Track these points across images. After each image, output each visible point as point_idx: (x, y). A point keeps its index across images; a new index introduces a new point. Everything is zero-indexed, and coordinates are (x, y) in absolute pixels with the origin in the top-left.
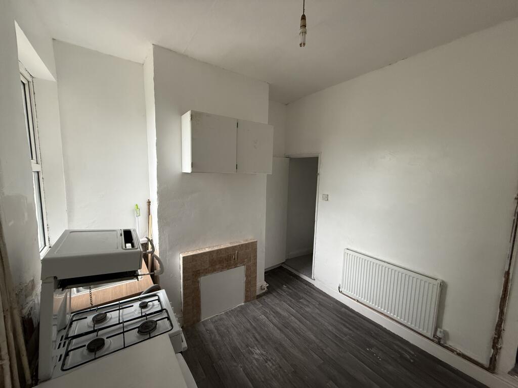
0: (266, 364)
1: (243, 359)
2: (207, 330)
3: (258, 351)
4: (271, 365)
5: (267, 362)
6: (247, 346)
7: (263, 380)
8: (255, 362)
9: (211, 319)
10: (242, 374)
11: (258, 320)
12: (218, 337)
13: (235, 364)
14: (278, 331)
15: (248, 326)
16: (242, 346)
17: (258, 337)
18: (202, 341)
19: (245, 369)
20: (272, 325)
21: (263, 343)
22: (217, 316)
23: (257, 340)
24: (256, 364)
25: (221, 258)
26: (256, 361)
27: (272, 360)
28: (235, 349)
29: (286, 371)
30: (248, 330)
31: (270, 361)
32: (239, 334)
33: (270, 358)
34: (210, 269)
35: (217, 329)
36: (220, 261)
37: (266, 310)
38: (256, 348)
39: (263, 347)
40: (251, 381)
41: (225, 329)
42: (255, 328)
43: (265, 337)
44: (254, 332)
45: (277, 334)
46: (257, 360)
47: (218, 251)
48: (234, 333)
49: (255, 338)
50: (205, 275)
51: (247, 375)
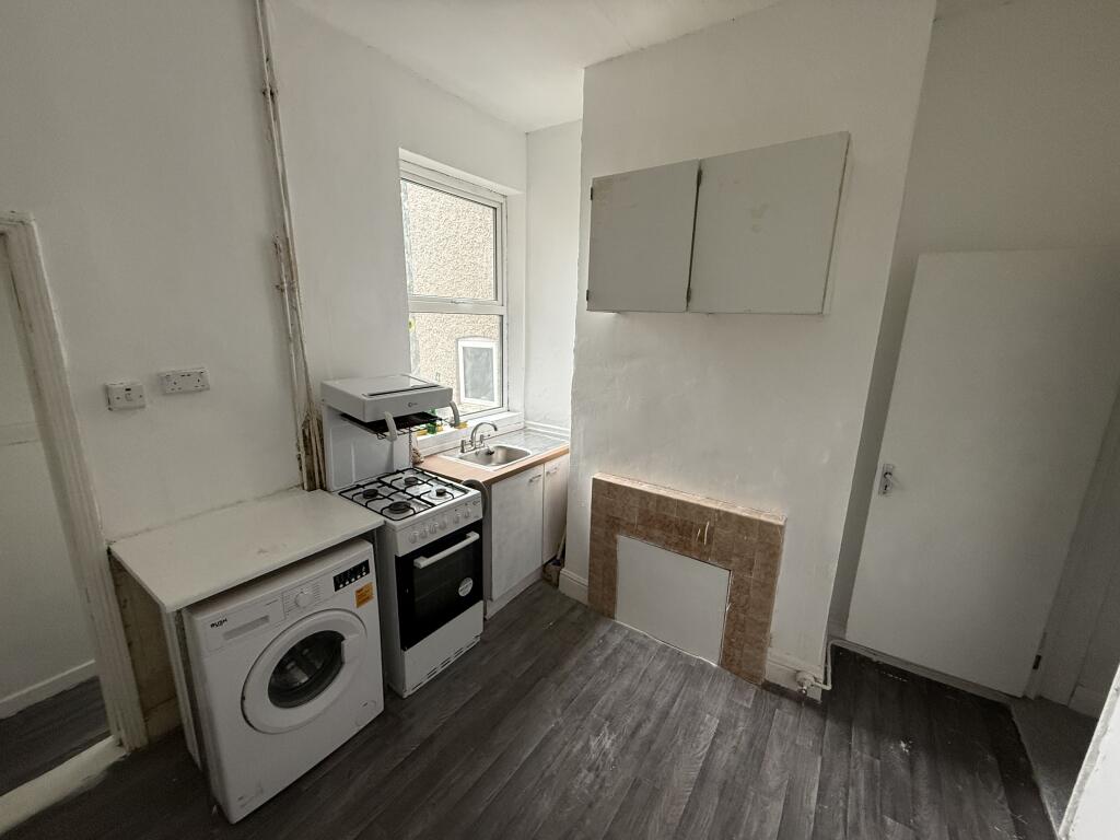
0: (585, 771)
1: (575, 721)
2: (603, 638)
3: (607, 743)
4: (588, 781)
5: (589, 770)
6: (609, 718)
7: (547, 774)
8: (579, 746)
9: (631, 631)
10: (546, 730)
11: (694, 714)
12: (598, 661)
13: (559, 711)
14: (694, 775)
15: (661, 701)
16: (603, 708)
17: (644, 731)
18: (578, 642)
19: (555, 732)
20: (702, 752)
21: (635, 746)
22: (645, 636)
23: (634, 734)
24: (575, 750)
25: (665, 517)
26: (583, 747)
27: (599, 780)
28: (592, 699)
29: (588, 822)
30: (649, 704)
31: (597, 776)
32: (629, 693)
33: (603, 774)
34: (640, 528)
35: (616, 651)
36: (665, 525)
37: (741, 723)
38: (613, 736)
39: (624, 750)
40: (537, 752)
41: (624, 663)
42: (665, 715)
43: (654, 747)
44: (654, 718)
45: (683, 775)
46: (586, 749)
47: (660, 499)
48: (626, 682)
49: (639, 726)
50: (628, 536)
51: (547, 739)
